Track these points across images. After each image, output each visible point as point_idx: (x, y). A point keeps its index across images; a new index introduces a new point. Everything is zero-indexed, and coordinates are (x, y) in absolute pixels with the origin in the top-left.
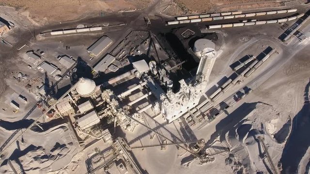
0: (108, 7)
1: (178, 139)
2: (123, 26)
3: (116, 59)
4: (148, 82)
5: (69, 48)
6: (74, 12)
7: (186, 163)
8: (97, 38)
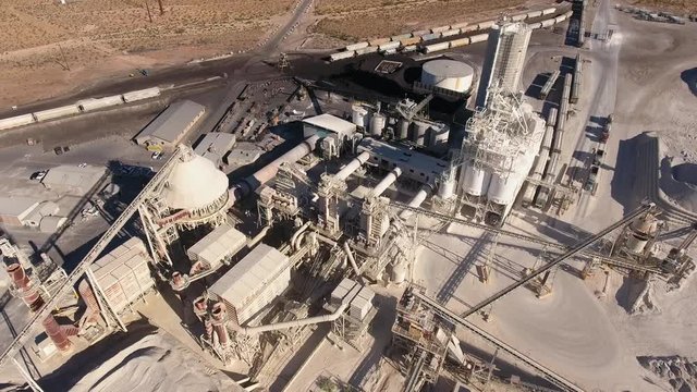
0: (154, 61)
1: (555, 254)
2: (215, 80)
3: (238, 140)
4: (375, 149)
5: (66, 149)
6: (52, 84)
7: (640, 302)
8: (154, 113)
